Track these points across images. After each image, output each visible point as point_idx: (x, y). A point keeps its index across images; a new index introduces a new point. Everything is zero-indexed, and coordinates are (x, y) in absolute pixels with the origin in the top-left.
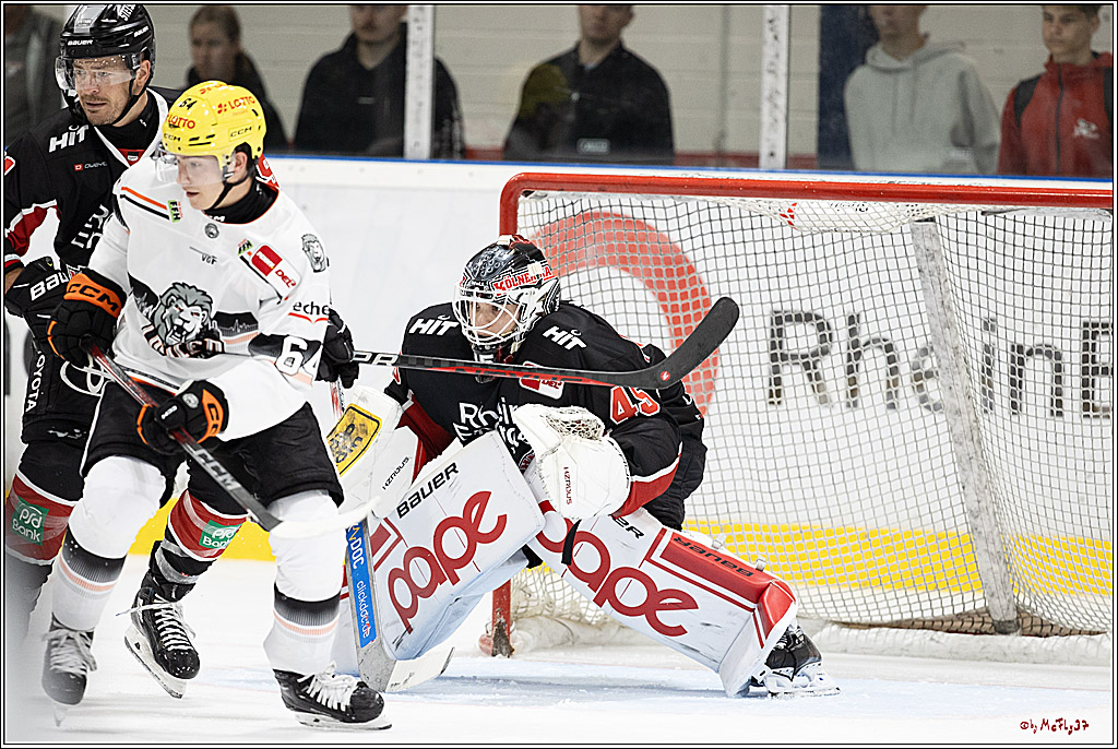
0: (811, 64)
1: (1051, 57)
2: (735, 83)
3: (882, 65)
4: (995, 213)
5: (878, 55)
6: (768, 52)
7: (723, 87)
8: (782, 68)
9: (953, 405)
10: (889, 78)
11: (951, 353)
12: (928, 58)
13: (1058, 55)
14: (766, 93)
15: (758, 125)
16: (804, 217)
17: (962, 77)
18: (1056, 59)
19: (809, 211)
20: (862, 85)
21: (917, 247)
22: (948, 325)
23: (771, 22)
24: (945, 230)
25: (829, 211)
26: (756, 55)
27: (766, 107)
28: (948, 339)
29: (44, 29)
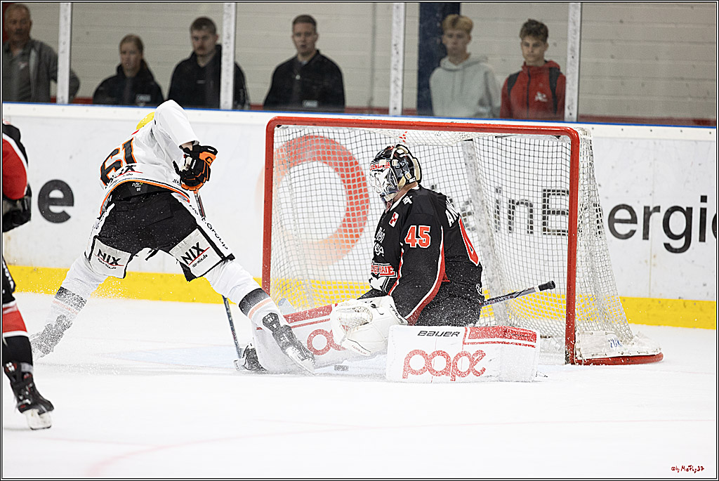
0: (414, 66)
1: (525, 63)
2: (377, 74)
3: (448, 67)
4: (501, 137)
5: (446, 62)
6: (394, 60)
7: (372, 76)
8: (400, 67)
9: (481, 228)
10: (452, 74)
11: (480, 203)
13: (530, 62)
14: (392, 79)
15: (389, 94)
16: (410, 138)
17: (486, 74)
18: (527, 64)
19: (413, 135)
20: (438, 77)
21: (464, 153)
22: (479, 190)
23: (395, 45)
24: (478, 145)
25: (423, 136)
26: (388, 60)
27: (392, 86)
28: (479, 196)
29: (38, 48)
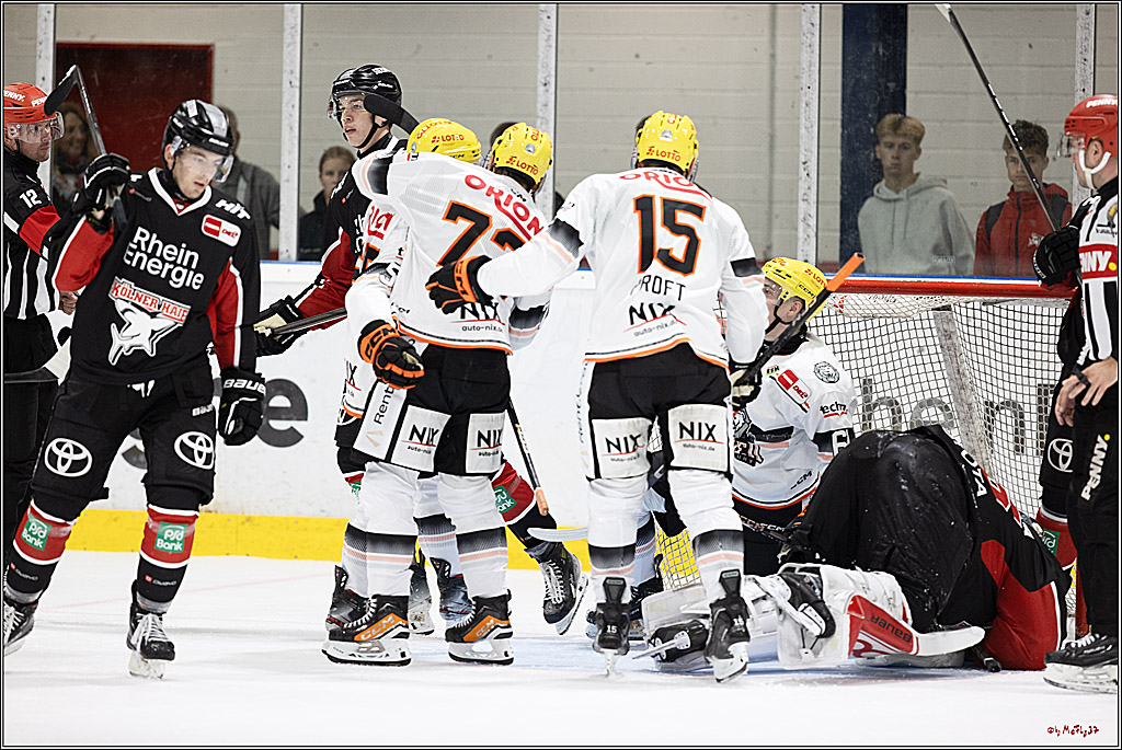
0: (835, 195)
1: (1012, 188)
2: (777, 208)
3: (884, 197)
4: (992, 304)
5: (882, 189)
6: (803, 185)
7: (770, 212)
8: (813, 198)
11: (966, 408)
12: (919, 191)
13: (1019, 186)
14: (801, 216)
15: (796, 238)
16: (849, 307)
18: (1016, 189)
19: (852, 302)
21: (938, 330)
22: (963, 387)
23: (804, 163)
24: (959, 317)
25: (866, 302)
26: (794, 188)
27: (801, 226)
28: (964, 398)
